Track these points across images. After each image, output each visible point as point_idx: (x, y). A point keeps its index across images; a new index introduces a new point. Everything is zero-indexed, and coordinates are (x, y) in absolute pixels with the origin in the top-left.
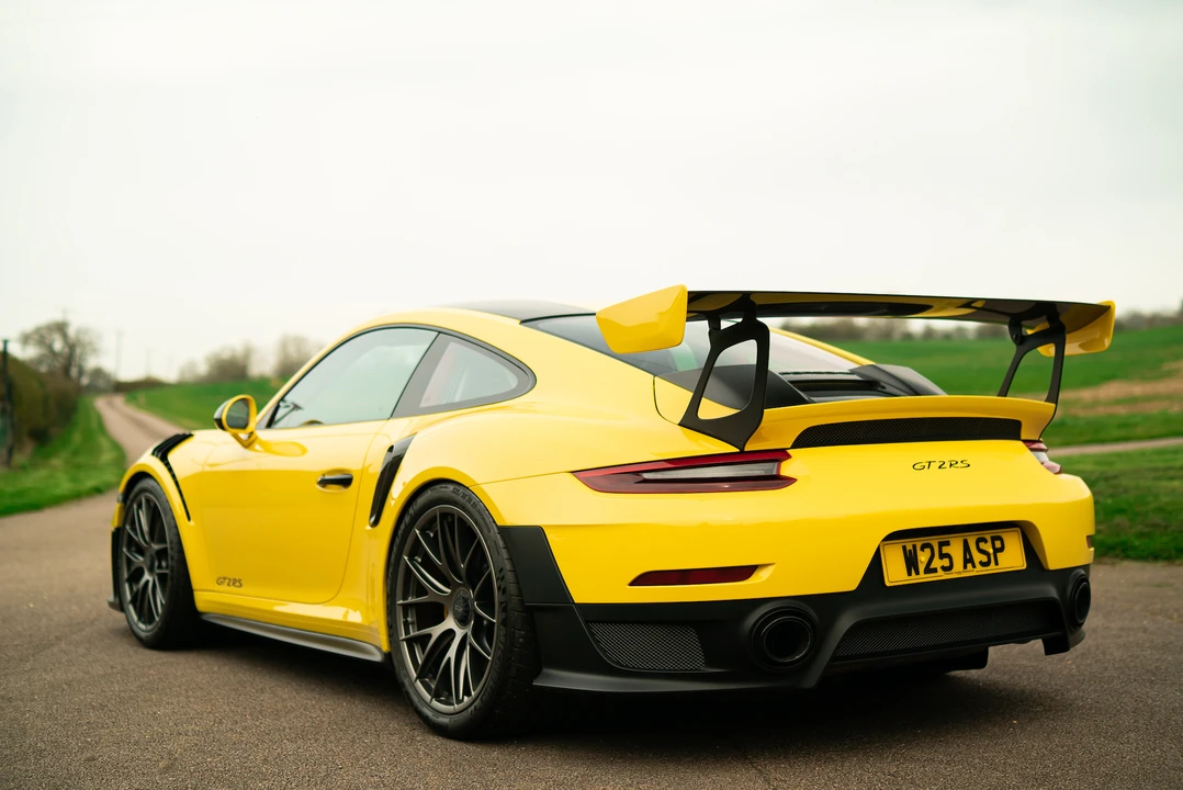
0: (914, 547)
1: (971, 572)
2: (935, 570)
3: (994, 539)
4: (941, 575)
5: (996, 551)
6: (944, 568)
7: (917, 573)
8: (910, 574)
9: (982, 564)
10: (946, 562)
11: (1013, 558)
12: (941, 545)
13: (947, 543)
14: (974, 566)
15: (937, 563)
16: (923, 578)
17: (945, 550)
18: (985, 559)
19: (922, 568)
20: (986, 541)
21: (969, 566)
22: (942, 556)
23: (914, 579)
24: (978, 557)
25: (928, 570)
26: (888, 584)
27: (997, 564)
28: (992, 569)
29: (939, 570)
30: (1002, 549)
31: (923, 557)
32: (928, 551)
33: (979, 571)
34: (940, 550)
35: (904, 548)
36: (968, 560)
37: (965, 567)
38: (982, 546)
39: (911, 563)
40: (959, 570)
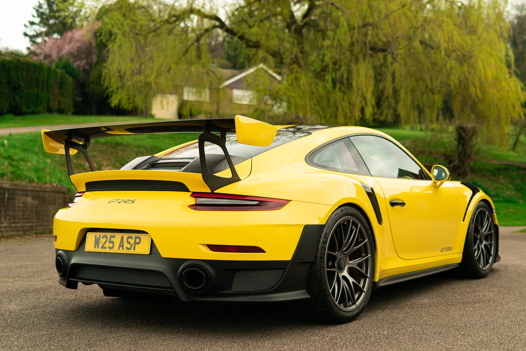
0: (100, 236)
1: (121, 251)
2: (105, 248)
3: (136, 238)
4: (108, 250)
5: (136, 243)
6: (109, 248)
7: (98, 248)
8: (95, 248)
9: (127, 248)
10: (111, 245)
11: (143, 248)
12: (111, 237)
13: (114, 237)
14: (123, 249)
15: (107, 245)
16: (100, 250)
17: (112, 239)
18: (129, 246)
19: (101, 245)
20: (132, 238)
21: (121, 248)
22: (110, 242)
23: (97, 250)
24: (126, 245)
25: (102, 247)
26: (86, 250)
27: (134, 250)
28: (131, 251)
29: (107, 248)
30: (138, 243)
31: (102, 240)
32: (105, 239)
33: (125, 251)
34: (110, 239)
35: (96, 236)
36: (121, 245)
37: (119, 249)
38: (130, 240)
39: (97, 243)
40: (116, 250)
